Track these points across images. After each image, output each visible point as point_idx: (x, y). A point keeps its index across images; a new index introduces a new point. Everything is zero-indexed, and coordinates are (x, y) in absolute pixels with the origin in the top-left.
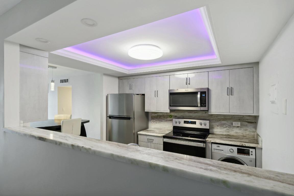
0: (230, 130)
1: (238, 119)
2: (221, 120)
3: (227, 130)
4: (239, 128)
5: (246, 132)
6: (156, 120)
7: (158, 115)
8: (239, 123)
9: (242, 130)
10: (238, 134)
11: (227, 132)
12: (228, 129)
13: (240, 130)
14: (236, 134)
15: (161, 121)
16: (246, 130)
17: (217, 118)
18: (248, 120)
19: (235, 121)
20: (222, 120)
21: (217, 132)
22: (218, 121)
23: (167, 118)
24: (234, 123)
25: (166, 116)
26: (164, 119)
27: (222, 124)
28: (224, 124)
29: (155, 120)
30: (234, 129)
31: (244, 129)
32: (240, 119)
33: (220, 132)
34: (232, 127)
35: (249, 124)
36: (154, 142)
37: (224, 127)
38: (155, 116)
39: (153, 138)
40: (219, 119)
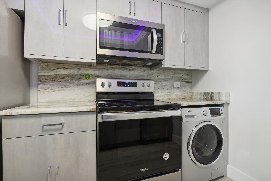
0: (171, 93)
1: (178, 79)
2: (162, 80)
3: (168, 93)
4: (179, 89)
5: (185, 94)
6: (53, 85)
7: (57, 75)
8: (179, 83)
9: (182, 91)
10: (178, 97)
11: (168, 95)
12: (169, 91)
13: (180, 91)
14: (176, 96)
15: (66, 86)
16: (185, 91)
17: (157, 78)
18: (186, 79)
19: (176, 81)
20: (164, 81)
21: (157, 97)
22: (158, 82)
23: (79, 79)
24: (175, 83)
25: (77, 75)
26: (73, 83)
27: (163, 86)
28: (165, 86)
29: (51, 85)
30: (174, 91)
31: (183, 90)
32: (179, 79)
33: (161, 96)
34: (173, 89)
35: (187, 84)
36: (65, 130)
37: (165, 90)
38: (48, 76)
39: (62, 119)
40: (161, 79)
